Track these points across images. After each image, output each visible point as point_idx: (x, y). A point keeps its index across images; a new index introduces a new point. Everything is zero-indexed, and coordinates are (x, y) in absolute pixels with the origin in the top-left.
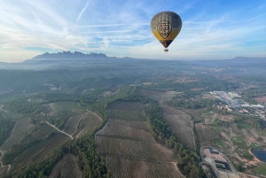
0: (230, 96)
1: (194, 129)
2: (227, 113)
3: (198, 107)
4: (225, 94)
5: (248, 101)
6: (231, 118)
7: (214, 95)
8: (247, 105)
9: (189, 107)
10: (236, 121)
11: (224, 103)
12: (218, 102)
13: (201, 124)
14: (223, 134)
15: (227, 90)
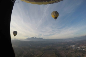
0: (74, 46)
1: (66, 55)
2: (73, 50)
3: (67, 50)
4: (73, 46)
5: (77, 47)
6: (74, 51)
7: (70, 46)
8: (77, 48)
9: (65, 50)
10: (75, 51)
11: (73, 48)
12: (71, 48)
13: (67, 54)
14: (72, 55)
15: (73, 45)
